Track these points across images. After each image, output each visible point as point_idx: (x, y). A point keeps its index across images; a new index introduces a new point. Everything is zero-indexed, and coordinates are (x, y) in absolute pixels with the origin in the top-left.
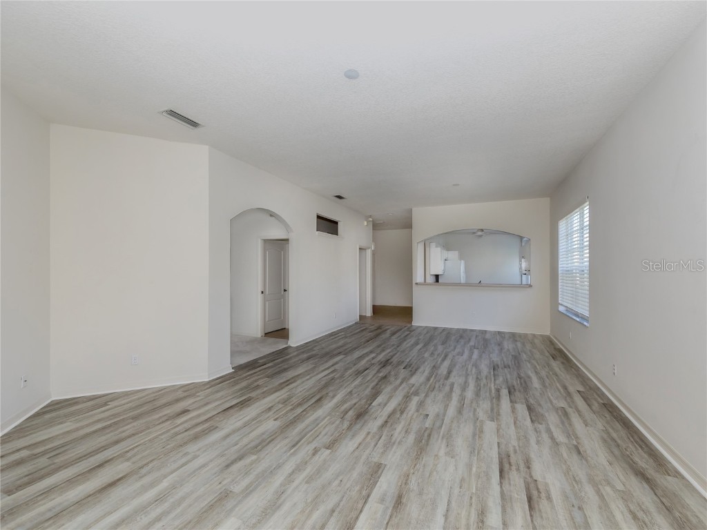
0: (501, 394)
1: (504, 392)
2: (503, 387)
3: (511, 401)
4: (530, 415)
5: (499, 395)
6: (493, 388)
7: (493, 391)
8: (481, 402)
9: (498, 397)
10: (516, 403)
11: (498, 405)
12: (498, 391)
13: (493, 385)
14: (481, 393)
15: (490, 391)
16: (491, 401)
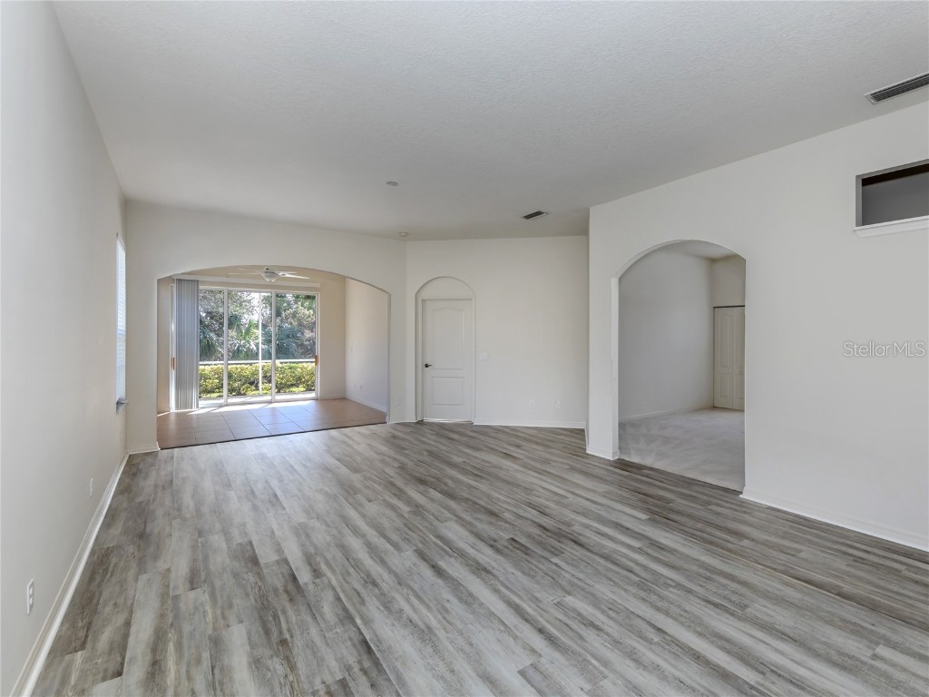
0: (308, 567)
1: (304, 577)
2: (311, 587)
3: (286, 561)
4: (254, 550)
5: (310, 564)
6: (329, 574)
7: (323, 567)
8: (329, 538)
9: (309, 560)
10: (277, 561)
11: (303, 545)
12: (317, 573)
13: (334, 582)
14: (340, 555)
15: (329, 566)
16: (316, 547)
